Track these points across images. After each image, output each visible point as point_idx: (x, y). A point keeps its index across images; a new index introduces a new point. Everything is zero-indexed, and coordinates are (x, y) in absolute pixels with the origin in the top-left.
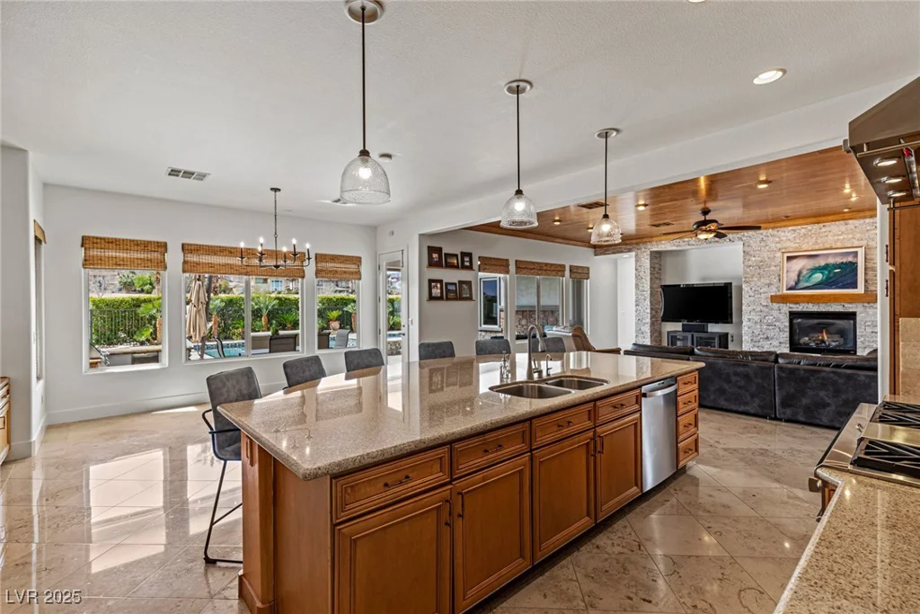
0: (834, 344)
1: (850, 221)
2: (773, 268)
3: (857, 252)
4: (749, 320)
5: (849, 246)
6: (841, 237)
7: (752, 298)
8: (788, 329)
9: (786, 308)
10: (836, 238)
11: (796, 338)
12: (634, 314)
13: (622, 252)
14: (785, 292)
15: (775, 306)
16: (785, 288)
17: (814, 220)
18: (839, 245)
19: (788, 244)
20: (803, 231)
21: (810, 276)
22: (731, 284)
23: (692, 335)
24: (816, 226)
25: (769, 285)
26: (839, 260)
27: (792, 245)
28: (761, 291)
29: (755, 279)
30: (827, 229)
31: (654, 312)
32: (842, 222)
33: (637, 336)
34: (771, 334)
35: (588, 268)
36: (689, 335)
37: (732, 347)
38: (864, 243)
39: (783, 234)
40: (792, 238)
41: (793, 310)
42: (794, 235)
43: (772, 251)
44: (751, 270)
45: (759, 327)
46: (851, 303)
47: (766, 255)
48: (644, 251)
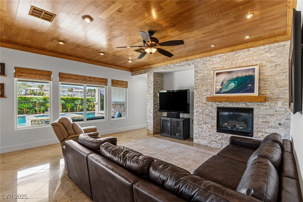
0: (241, 128)
1: (251, 49)
2: (209, 80)
3: (254, 69)
4: (197, 112)
5: (250, 65)
6: (246, 60)
7: (198, 99)
8: (216, 118)
9: (215, 105)
10: (243, 60)
11: (221, 123)
13: (142, 73)
14: (215, 95)
15: (210, 103)
16: (214, 93)
17: (230, 49)
18: (244, 64)
19: (216, 66)
20: (225, 56)
21: (228, 85)
22: (189, 90)
23: (171, 119)
24: (232, 53)
25: (207, 91)
26: (244, 74)
27: (219, 66)
28: (203, 94)
29: (200, 87)
30: (239, 54)
32: (246, 50)
34: (207, 120)
38: (259, 62)
39: (214, 59)
40: (219, 61)
41: (219, 106)
42: (220, 60)
43: (209, 70)
44: (198, 82)
45: (201, 116)
46: (250, 102)
47: (206, 72)
48: (151, 73)
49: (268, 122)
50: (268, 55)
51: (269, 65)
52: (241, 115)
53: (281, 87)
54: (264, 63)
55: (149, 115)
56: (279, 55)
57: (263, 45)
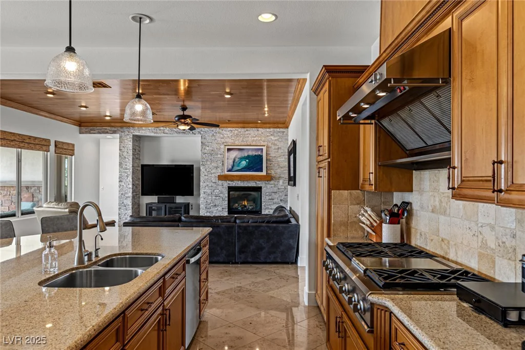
0: (250, 207)
1: (260, 129)
2: (219, 156)
3: (262, 149)
4: (204, 193)
5: (259, 144)
6: (255, 139)
7: (207, 177)
8: (227, 199)
9: (226, 184)
10: (253, 139)
11: (231, 204)
12: (118, 189)
13: (107, 133)
14: (227, 173)
15: (220, 182)
16: (226, 170)
17: (241, 125)
18: (254, 143)
19: (227, 140)
20: (236, 132)
21: (240, 163)
22: (193, 166)
23: (166, 206)
24: (243, 130)
25: (217, 168)
26: (254, 153)
27: (230, 141)
28: (212, 172)
29: (209, 163)
30: (249, 132)
31: (134, 187)
32: (256, 129)
33: (120, 208)
34: (217, 202)
35: (73, 145)
36: (163, 206)
37: (192, 213)
38: (265, 143)
39: (225, 133)
40: (230, 136)
41: (230, 185)
42: (231, 134)
43: (219, 144)
44: (206, 156)
45: (210, 197)
46: (259, 181)
47: (215, 146)
48: (128, 135)
49: (273, 199)
50: (272, 137)
51: (273, 147)
52: (250, 194)
53: (282, 168)
54: (270, 144)
55: (123, 203)
56: (280, 140)
57: (269, 128)
